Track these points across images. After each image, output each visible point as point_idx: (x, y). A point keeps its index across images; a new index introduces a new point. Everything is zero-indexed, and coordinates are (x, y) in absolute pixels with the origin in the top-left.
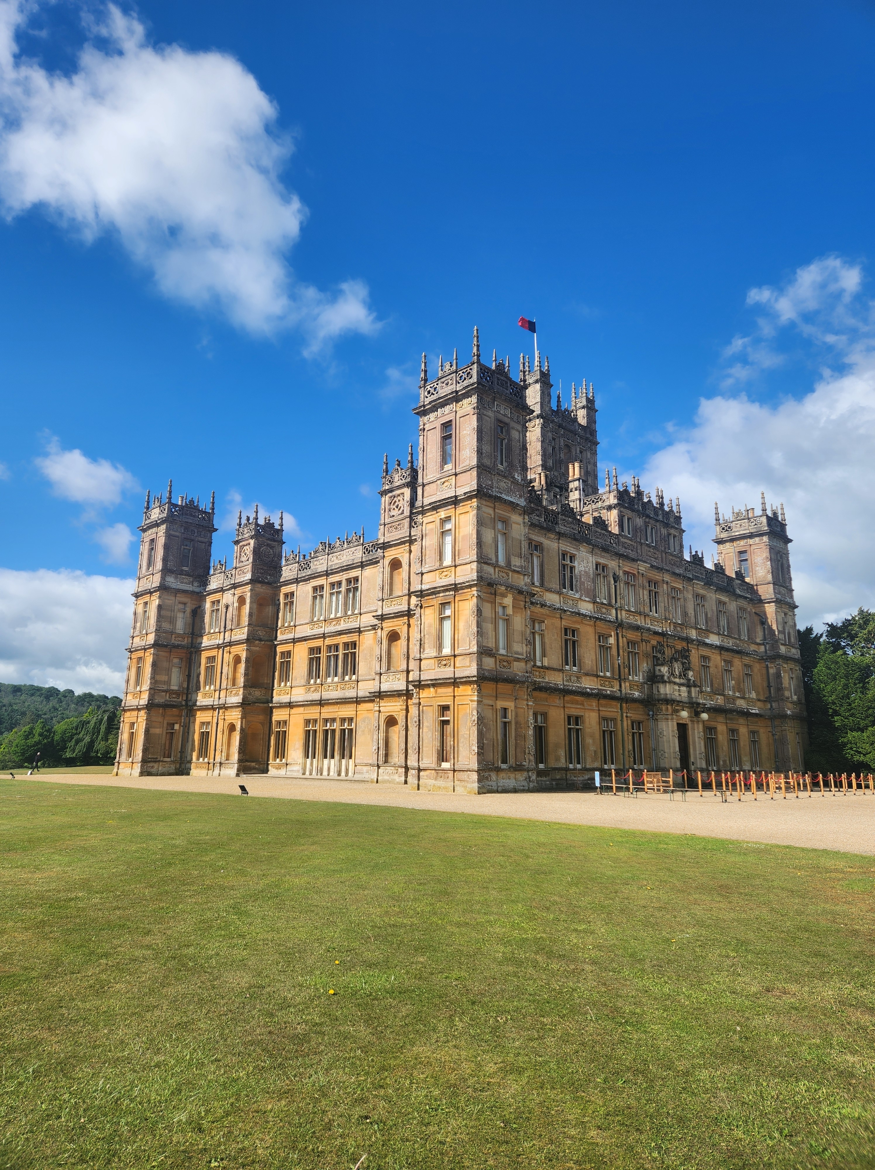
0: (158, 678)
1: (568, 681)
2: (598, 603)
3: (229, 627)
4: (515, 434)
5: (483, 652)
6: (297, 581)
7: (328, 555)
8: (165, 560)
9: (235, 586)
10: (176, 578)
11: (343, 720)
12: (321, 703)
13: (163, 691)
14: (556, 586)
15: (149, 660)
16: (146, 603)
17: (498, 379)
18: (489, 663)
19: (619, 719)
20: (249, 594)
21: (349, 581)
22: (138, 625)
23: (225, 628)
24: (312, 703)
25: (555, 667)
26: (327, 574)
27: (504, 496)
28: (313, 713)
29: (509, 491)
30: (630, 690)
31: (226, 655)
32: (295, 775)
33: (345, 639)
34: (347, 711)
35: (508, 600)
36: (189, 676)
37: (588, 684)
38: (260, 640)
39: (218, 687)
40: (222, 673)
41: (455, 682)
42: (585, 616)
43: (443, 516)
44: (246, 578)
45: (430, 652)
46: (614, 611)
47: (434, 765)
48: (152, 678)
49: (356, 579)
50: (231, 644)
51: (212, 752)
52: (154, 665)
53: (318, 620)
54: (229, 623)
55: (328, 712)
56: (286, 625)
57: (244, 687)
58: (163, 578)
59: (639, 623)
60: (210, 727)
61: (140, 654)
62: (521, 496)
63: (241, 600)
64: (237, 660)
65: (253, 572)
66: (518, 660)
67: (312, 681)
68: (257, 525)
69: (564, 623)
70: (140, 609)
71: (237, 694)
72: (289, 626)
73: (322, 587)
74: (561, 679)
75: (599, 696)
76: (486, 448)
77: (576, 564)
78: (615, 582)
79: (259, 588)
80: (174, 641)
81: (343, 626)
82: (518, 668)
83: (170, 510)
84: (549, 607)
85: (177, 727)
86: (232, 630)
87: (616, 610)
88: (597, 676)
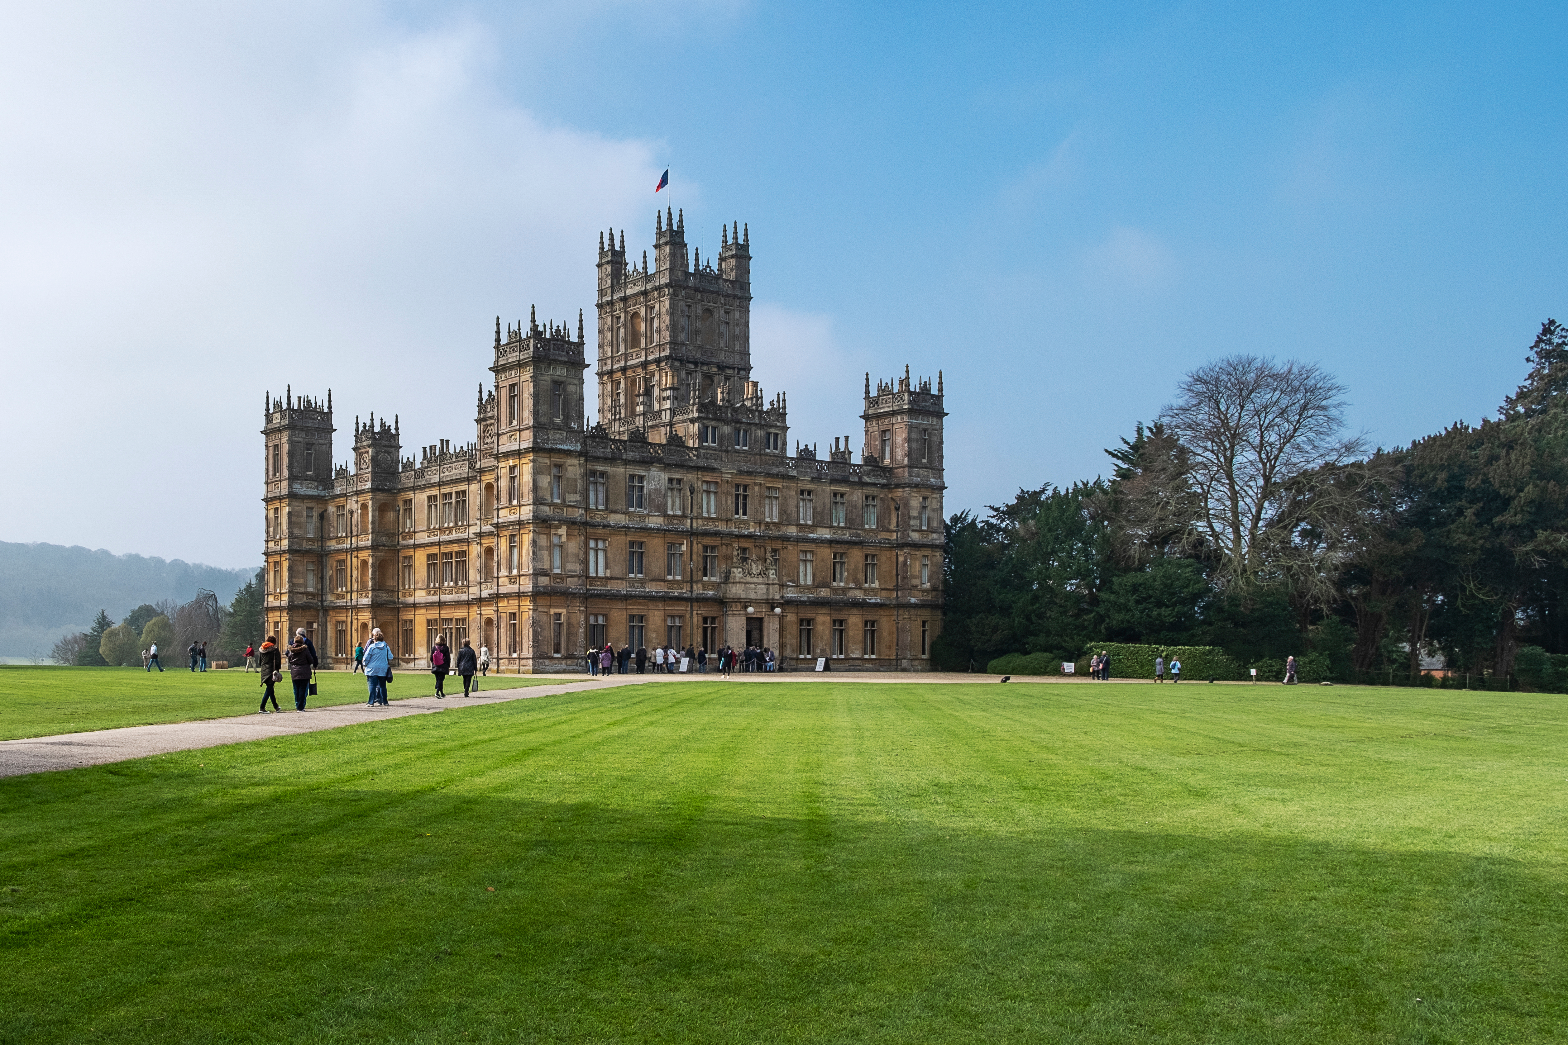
0: (295, 581)
1: (630, 587)
2: (669, 515)
3: (355, 533)
4: (571, 388)
5: (538, 573)
6: (414, 489)
7: (440, 466)
8: (291, 467)
9: (358, 493)
10: (301, 484)
11: (458, 620)
12: (440, 605)
13: (301, 593)
14: (621, 506)
15: (285, 565)
16: (276, 510)
17: (554, 344)
18: (544, 581)
19: (688, 615)
20: (370, 503)
21: (458, 493)
22: (271, 529)
23: (351, 532)
24: (431, 605)
25: (618, 576)
26: (440, 484)
27: (560, 447)
28: (434, 614)
29: (564, 442)
30: (704, 590)
31: (355, 560)
32: (421, 667)
33: (456, 548)
34: (460, 613)
35: (563, 531)
36: (322, 578)
37: (652, 588)
38: (384, 545)
39: (349, 589)
40: (351, 576)
41: (519, 595)
42: (653, 529)
43: (511, 464)
44: (367, 487)
45: (504, 572)
46: (689, 521)
47: (507, 656)
48: (290, 581)
49: (464, 492)
50: (358, 549)
51: (349, 649)
52: (291, 569)
53: (434, 528)
54: (354, 529)
55: (446, 614)
56: (407, 530)
57: (373, 590)
58: (290, 486)
59: (720, 528)
60: (344, 625)
61: (277, 558)
62: (577, 442)
63: (364, 507)
64: (364, 563)
65: (373, 481)
66: (572, 576)
67: (432, 585)
68: (374, 433)
69: (629, 539)
70: (271, 514)
71: (366, 596)
72: (409, 532)
73: (436, 496)
74: (624, 586)
75: (667, 599)
76: (543, 408)
77: (645, 484)
78: (692, 493)
79: (381, 496)
80: (305, 546)
81: (454, 536)
82: (572, 584)
83: (290, 416)
84: (614, 527)
85: (315, 625)
86: (357, 536)
87: (691, 519)
88: (664, 581)
